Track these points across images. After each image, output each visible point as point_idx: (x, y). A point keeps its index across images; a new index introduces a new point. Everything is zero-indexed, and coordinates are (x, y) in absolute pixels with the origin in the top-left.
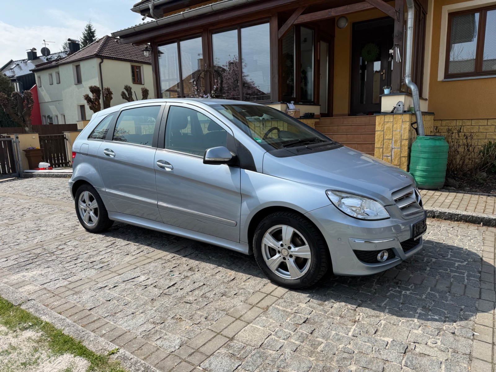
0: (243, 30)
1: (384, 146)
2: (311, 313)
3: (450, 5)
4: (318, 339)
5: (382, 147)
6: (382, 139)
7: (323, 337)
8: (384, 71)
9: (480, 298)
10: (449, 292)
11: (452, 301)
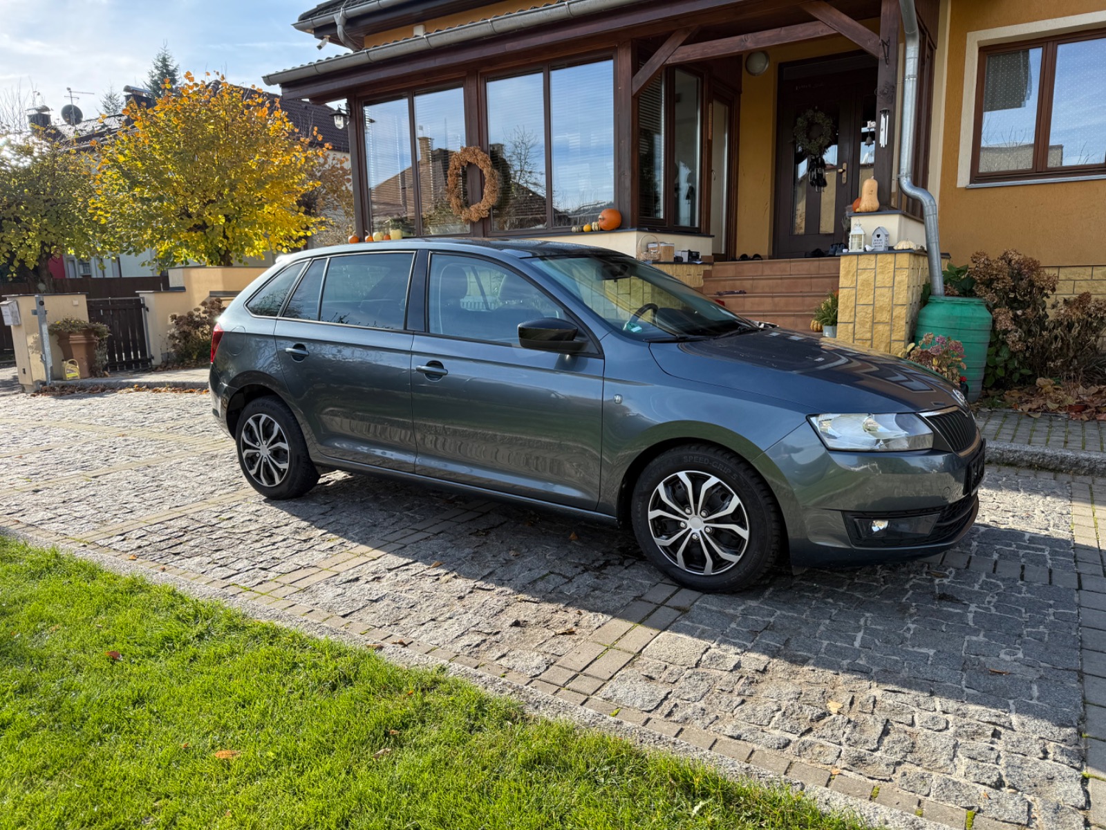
0: (554, 74)
1: (857, 320)
2: (773, 615)
3: (982, 31)
4: (799, 653)
5: (852, 320)
6: (853, 305)
7: (810, 651)
8: (845, 166)
9: (1080, 588)
10: (1022, 578)
11: (1030, 592)
